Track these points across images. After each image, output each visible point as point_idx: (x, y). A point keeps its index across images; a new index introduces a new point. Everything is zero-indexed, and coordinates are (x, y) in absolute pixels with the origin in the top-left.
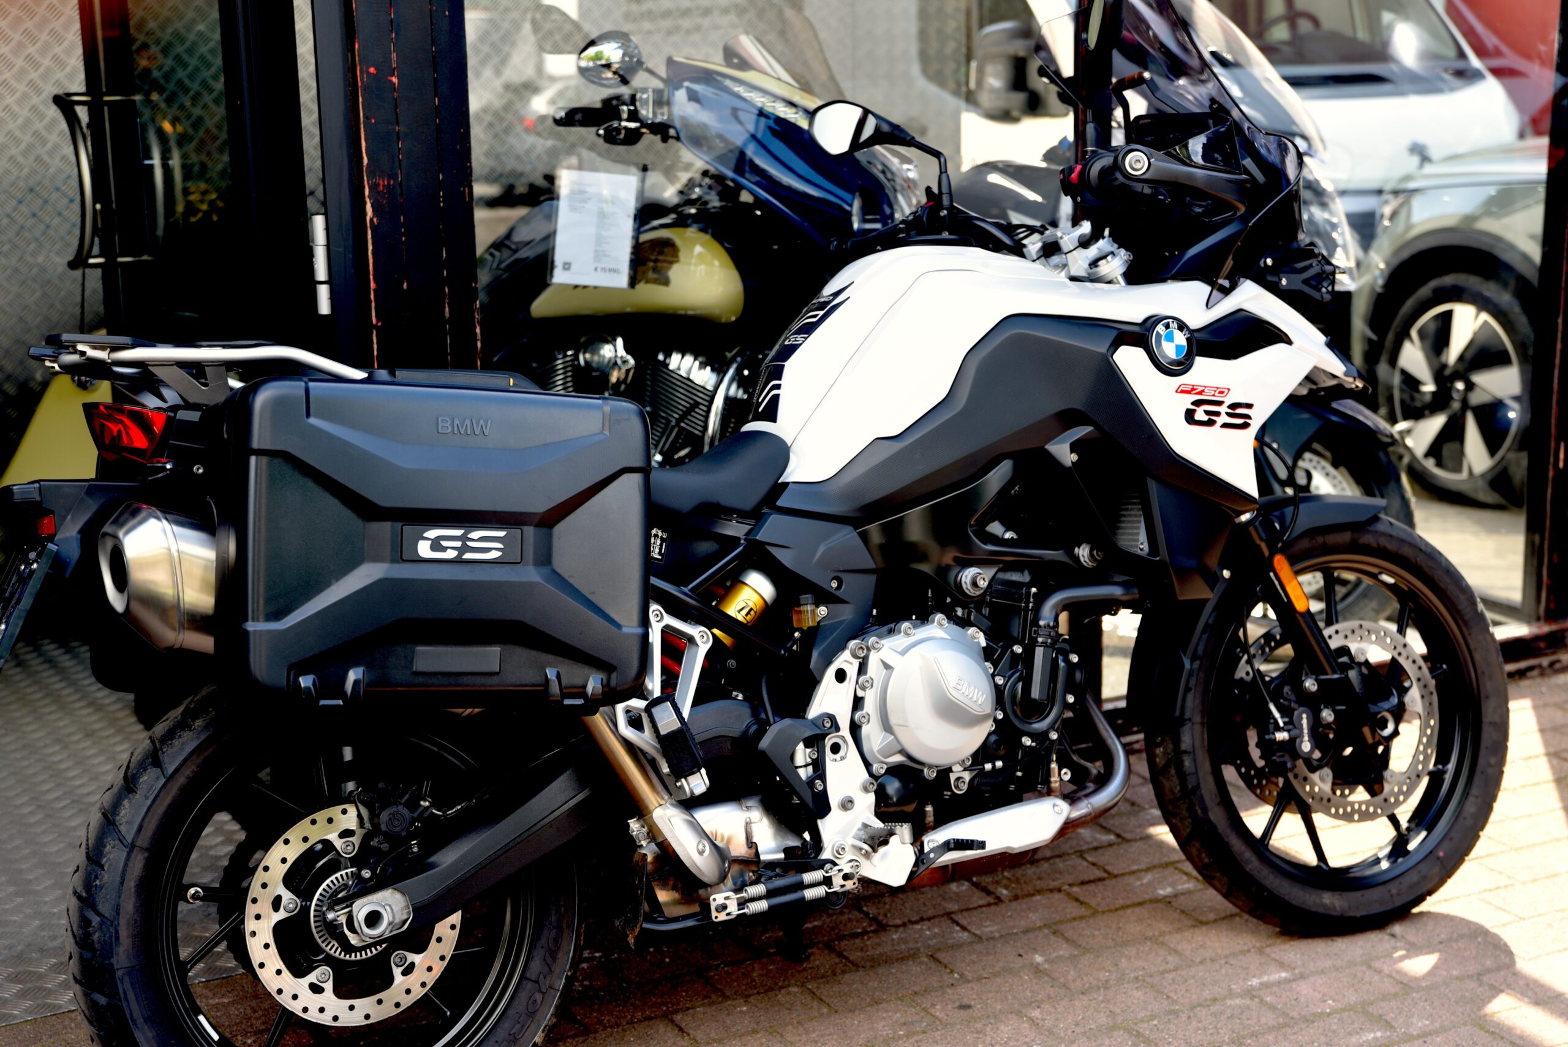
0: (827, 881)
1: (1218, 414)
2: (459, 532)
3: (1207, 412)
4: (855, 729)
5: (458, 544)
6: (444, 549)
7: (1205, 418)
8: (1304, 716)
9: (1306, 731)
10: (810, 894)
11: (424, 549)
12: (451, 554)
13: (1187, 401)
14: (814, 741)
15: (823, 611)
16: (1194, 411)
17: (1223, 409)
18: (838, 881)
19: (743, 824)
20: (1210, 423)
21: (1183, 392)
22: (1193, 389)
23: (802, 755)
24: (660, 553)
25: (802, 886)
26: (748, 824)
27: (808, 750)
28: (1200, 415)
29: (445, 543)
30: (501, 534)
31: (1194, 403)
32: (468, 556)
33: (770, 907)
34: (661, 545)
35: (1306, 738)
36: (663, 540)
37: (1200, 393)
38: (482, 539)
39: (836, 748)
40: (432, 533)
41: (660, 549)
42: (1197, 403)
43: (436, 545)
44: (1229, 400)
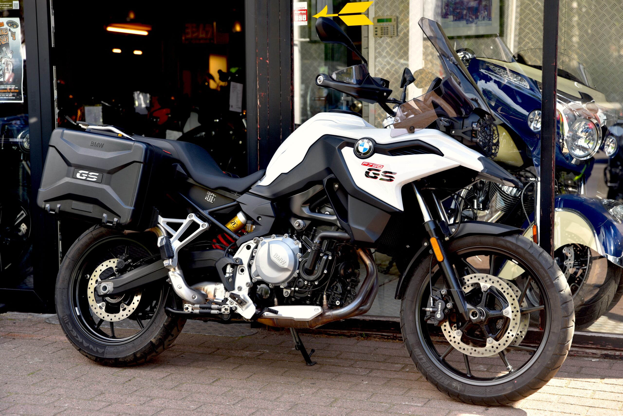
0: (220, 310)
1: (378, 175)
2: (87, 172)
3: (374, 173)
4: (250, 266)
5: (86, 175)
6: (83, 176)
7: (373, 175)
8: (440, 304)
9: (439, 310)
10: (213, 312)
11: (78, 176)
12: (84, 178)
13: (366, 168)
14: (234, 266)
15: (254, 227)
16: (369, 173)
17: (380, 173)
18: (223, 310)
19: (214, 289)
20: (375, 178)
21: (364, 165)
22: (368, 164)
23: (229, 269)
24: (213, 201)
25: (211, 309)
26: (215, 289)
27: (231, 269)
28: (371, 174)
29: (83, 175)
30: (97, 174)
31: (369, 169)
32: (88, 179)
33: (200, 313)
34: (214, 199)
35: (439, 312)
36: (214, 197)
37: (371, 166)
38: (92, 175)
39: (242, 271)
40: (81, 172)
41: (213, 200)
42: (370, 170)
43: (81, 175)
44: (383, 170)
